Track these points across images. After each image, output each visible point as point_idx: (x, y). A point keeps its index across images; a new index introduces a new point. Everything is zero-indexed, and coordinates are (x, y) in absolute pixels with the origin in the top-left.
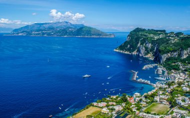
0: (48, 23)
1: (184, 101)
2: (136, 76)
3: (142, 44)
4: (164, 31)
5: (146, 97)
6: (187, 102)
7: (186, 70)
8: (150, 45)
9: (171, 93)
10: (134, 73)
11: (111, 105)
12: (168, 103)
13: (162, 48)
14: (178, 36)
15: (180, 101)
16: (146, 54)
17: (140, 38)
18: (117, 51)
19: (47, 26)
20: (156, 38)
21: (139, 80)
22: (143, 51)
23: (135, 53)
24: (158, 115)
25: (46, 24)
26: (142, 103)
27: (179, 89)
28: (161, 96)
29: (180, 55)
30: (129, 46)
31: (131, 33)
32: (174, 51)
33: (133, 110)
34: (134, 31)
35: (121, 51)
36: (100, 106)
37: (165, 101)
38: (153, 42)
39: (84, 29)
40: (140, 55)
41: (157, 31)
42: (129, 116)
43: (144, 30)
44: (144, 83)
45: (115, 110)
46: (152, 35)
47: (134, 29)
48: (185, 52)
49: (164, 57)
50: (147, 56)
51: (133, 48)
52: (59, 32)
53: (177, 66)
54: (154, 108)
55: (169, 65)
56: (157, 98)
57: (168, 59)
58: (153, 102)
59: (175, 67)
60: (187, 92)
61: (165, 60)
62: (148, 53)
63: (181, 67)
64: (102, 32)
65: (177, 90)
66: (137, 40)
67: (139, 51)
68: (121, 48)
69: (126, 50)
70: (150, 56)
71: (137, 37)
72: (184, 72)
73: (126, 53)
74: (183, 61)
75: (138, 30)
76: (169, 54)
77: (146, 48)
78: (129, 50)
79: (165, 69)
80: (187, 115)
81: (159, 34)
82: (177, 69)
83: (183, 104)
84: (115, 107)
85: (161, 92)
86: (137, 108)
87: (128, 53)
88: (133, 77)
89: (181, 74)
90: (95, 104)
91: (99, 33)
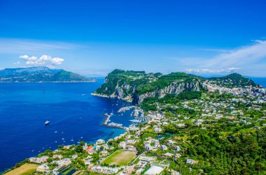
0: (22, 69)
1: (153, 144)
2: (108, 120)
3: (120, 86)
4: (144, 72)
5: (110, 144)
6: (156, 146)
7: (163, 110)
8: (128, 87)
9: (141, 136)
10: (107, 117)
11: (55, 160)
12: (135, 149)
13: (139, 88)
14: (157, 77)
15: (149, 146)
16: (124, 96)
17: (118, 79)
18: (95, 94)
19: (20, 71)
20: (135, 79)
21: (110, 124)
22: (121, 93)
23: (113, 96)
24: (118, 166)
25: (19, 69)
26: (102, 152)
27: (151, 130)
28: (129, 141)
29: (157, 95)
30: (107, 88)
31: (109, 75)
32: (151, 91)
33: (86, 163)
34: (113, 72)
35: (99, 95)
36: (37, 162)
37: (132, 146)
38: (132, 83)
39: (62, 74)
40: (119, 98)
41: (137, 72)
42: (77, 172)
43: (123, 71)
44: (115, 127)
45: (57, 166)
46: (131, 77)
47: (112, 70)
48: (162, 91)
49: (142, 98)
50: (125, 99)
51: (111, 90)
52: (33, 77)
53: (154, 106)
54: (116, 157)
55: (146, 106)
56: (123, 144)
57: (146, 100)
58: (117, 149)
59: (152, 107)
60: (159, 134)
61: (142, 100)
62: (127, 95)
63: (158, 107)
64: (82, 77)
65: (148, 132)
66: (115, 82)
67: (117, 94)
68: (99, 91)
69: (104, 93)
70: (129, 99)
71: (115, 78)
72: (161, 112)
73: (104, 96)
74: (161, 101)
75: (116, 71)
76: (146, 95)
77: (124, 90)
78: (107, 93)
79: (142, 111)
80: (154, 163)
81: (139, 76)
82: (154, 109)
83: (151, 148)
84: (58, 161)
85: (129, 136)
86: (92, 159)
87: (106, 96)
88: (104, 122)
89: (158, 114)
90: (31, 159)
91: (79, 78)
